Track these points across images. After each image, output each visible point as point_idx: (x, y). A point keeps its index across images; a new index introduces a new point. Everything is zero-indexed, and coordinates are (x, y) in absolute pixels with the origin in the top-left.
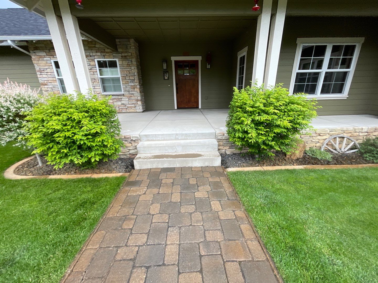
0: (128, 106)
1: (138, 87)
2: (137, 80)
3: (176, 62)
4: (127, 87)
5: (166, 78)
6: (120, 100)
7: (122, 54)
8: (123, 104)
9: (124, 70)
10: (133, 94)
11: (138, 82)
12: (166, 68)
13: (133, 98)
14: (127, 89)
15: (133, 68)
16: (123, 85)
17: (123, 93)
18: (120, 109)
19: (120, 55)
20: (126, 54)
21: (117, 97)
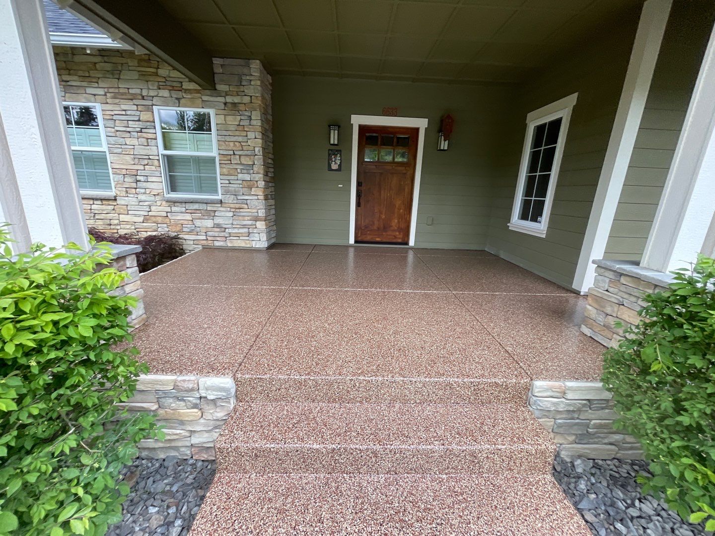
0: (230, 231)
1: (262, 184)
3: (363, 129)
4: (231, 182)
5: (334, 166)
6: (211, 214)
7: (227, 97)
8: (218, 226)
9: (228, 138)
10: (245, 202)
11: (262, 172)
12: (336, 142)
13: (245, 212)
14: (233, 187)
15: (251, 135)
16: (222, 177)
17: (220, 197)
18: (210, 238)
19: (222, 99)
20: (236, 100)
21: (203, 207)
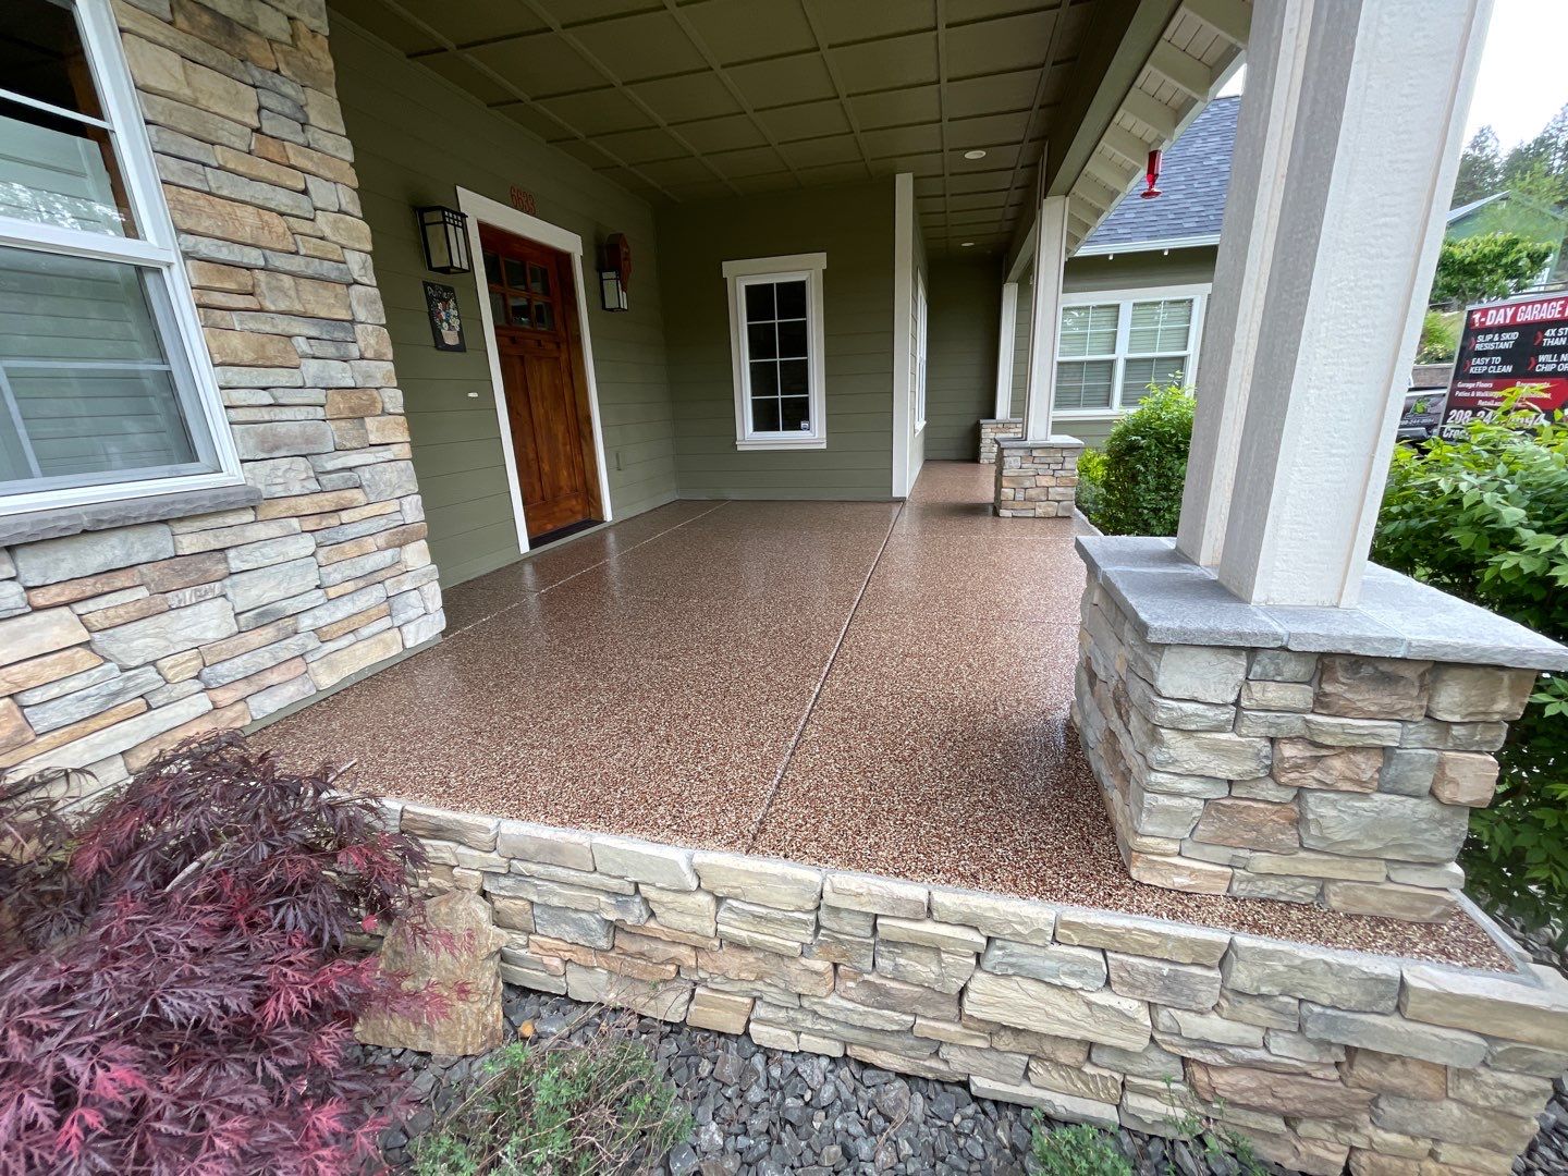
1: (394, 399)
2: (372, 335)
4: (281, 396)
8: (266, 616)
9: (221, 182)
10: (356, 478)
11: (391, 351)
12: (465, 265)
13: (359, 520)
14: (293, 422)
16: (234, 376)
18: (224, 697)
21: (158, 542)
